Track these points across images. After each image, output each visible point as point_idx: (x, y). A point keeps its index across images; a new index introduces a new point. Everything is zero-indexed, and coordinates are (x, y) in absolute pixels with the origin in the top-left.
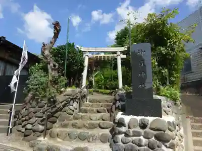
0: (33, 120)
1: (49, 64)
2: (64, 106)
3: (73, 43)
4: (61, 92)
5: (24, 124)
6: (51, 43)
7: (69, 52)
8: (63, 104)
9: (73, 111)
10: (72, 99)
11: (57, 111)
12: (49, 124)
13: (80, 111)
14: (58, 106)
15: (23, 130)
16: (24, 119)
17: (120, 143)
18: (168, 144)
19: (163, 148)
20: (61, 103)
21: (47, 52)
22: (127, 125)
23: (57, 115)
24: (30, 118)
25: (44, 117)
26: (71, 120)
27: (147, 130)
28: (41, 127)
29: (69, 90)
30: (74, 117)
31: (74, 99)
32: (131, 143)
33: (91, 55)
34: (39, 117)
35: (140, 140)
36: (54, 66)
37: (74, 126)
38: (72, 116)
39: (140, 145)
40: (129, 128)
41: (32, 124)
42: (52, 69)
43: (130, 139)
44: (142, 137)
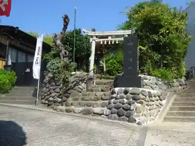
0: (53, 94)
1: (61, 52)
2: (75, 86)
3: (80, 29)
4: (71, 75)
5: (46, 98)
6: (62, 33)
7: (77, 40)
8: (74, 83)
9: (82, 90)
10: (80, 80)
11: (69, 90)
12: (64, 98)
13: (88, 90)
14: (70, 85)
15: (47, 102)
16: (46, 94)
17: (112, 104)
18: (138, 101)
19: (136, 103)
20: (72, 83)
21: (58, 42)
22: (117, 93)
23: (69, 92)
24: (51, 93)
25: (61, 93)
26: (80, 96)
27: (128, 94)
28: (60, 100)
29: (78, 73)
30: (83, 94)
31: (82, 81)
32: (118, 103)
33: (98, 40)
34: (57, 92)
35: (123, 101)
36: (66, 53)
37: (83, 99)
38: (81, 94)
39: (123, 104)
40: (118, 94)
41: (53, 97)
42: (64, 57)
43: (118, 101)
44: (125, 99)
